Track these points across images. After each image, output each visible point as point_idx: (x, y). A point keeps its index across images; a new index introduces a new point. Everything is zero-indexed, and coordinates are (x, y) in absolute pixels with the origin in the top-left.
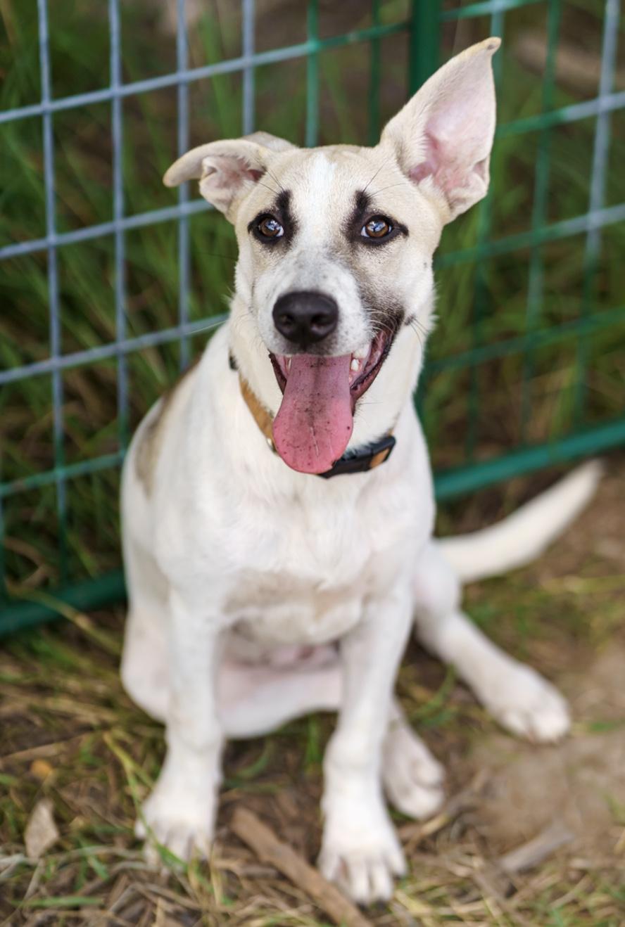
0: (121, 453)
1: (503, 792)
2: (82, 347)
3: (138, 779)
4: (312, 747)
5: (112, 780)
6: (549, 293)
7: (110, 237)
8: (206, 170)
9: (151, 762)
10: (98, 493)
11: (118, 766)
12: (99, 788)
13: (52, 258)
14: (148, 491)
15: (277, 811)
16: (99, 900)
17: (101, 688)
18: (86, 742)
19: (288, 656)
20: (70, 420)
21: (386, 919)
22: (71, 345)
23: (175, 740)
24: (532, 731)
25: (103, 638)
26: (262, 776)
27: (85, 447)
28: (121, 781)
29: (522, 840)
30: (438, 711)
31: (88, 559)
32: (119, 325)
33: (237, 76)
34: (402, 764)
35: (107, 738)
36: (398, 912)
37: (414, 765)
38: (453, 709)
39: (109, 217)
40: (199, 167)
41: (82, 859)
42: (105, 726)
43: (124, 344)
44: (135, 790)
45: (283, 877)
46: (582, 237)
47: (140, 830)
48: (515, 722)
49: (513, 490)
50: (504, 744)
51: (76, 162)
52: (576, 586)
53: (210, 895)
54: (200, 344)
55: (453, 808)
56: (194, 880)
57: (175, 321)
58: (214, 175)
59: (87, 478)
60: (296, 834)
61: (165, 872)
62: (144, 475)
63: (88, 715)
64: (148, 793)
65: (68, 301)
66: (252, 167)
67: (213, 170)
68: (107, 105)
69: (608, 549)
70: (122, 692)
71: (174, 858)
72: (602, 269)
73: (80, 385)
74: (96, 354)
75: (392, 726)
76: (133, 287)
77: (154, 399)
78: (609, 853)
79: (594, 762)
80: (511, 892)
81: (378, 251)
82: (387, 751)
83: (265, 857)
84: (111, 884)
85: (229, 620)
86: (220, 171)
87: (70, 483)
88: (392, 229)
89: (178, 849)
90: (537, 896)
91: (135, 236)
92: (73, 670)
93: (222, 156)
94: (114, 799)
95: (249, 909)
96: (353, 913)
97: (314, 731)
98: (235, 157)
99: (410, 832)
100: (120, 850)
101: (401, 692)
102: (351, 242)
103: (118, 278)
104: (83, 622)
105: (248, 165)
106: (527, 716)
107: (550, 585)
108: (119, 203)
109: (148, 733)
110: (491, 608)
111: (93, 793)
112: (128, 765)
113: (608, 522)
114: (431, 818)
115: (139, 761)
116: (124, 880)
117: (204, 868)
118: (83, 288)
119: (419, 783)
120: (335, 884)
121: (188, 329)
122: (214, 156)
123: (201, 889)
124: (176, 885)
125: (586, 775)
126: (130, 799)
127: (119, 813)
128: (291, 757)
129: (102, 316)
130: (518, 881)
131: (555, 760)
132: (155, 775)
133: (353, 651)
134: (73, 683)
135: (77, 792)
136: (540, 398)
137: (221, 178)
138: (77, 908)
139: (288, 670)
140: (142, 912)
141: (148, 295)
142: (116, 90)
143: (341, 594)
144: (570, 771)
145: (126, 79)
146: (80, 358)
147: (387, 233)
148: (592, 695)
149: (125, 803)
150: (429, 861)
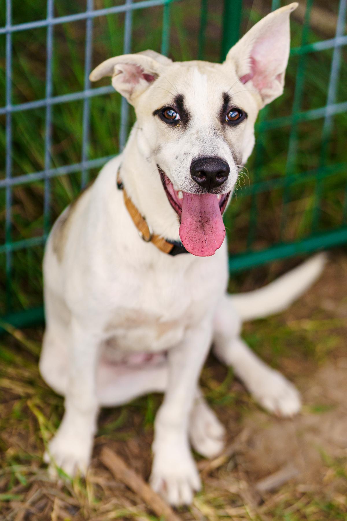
0: (44, 236)
1: (260, 445)
2: (23, 173)
3: (47, 428)
4: (149, 413)
5: (31, 428)
6: (301, 152)
7: (43, 109)
8: (116, 71)
9: (54, 418)
10: (30, 259)
11: (35, 420)
12: (23, 432)
13: (8, 119)
14: (60, 259)
15: (126, 449)
16: (21, 497)
17: (27, 374)
18: (17, 406)
19: (138, 360)
20: (16, 217)
21: (188, 515)
22: (18, 171)
23: (70, 406)
24: (279, 410)
25: (30, 345)
26: (119, 429)
27: (24, 232)
28: (37, 428)
29: (269, 473)
30: (222, 395)
31: (23, 299)
32: (46, 161)
33: (122, 16)
34: (200, 426)
35: (30, 403)
36: (194, 511)
37: (208, 425)
38: (232, 395)
39: (42, 96)
40: (112, 70)
41: (12, 473)
42: (29, 396)
43: (49, 172)
44: (45, 434)
45: (128, 488)
46: (322, 120)
47: (47, 458)
48: (269, 404)
49: (274, 268)
50: (262, 417)
51: (25, 64)
52: (308, 326)
53: (85, 497)
54: (94, 174)
55: (230, 452)
56: (77, 488)
57: (79, 159)
58: (121, 75)
59: (24, 251)
60: (138, 464)
61: (60, 483)
62: (57, 250)
63: (19, 389)
64: (53, 436)
65: (17, 146)
66: (146, 72)
67: (121, 72)
68: (44, 29)
69: (328, 305)
70: (39, 376)
71: (66, 475)
72: (333, 140)
73: (22, 195)
74: (32, 177)
75: (196, 403)
76: (56, 139)
77: (65, 206)
78: (320, 482)
79: (314, 430)
80: (261, 503)
81: (235, 129)
82: (192, 417)
83: (118, 476)
84: (28, 489)
85: (106, 336)
86: (125, 73)
87: (14, 253)
88: (242, 116)
89: (69, 470)
90: (276, 506)
91: (58, 109)
92: (11, 363)
93: (127, 64)
94: (32, 439)
95: (108, 506)
96: (168, 512)
97: (151, 404)
98: (134, 65)
99: (204, 465)
100: (34, 468)
101: (202, 383)
102: (222, 124)
103: (47, 133)
104: (18, 335)
105: (142, 71)
106: (276, 401)
107: (292, 325)
108: (49, 88)
109: (53, 402)
110: (258, 337)
111: (20, 435)
112: (41, 419)
113: (329, 289)
114: (216, 457)
115: (48, 417)
116: (36, 486)
117: (83, 482)
118: (26, 138)
119: (209, 436)
120: (159, 494)
121: (86, 165)
122: (122, 63)
123: (80, 494)
124: (66, 490)
125: (308, 437)
126: (41, 440)
127: (35, 447)
128: (137, 420)
129: (37, 156)
130: (265, 497)
131: (291, 427)
132: (57, 426)
133: (175, 358)
134: (11, 370)
135: (11, 434)
136: (292, 215)
137: (125, 77)
138: (8, 501)
139: (138, 368)
140: (46, 505)
141: (64, 143)
142: (50, 21)
143: (172, 324)
144: (299, 435)
145: (56, 15)
146: (22, 180)
147: (239, 118)
148: (315, 391)
149: (39, 441)
150: (214, 483)
